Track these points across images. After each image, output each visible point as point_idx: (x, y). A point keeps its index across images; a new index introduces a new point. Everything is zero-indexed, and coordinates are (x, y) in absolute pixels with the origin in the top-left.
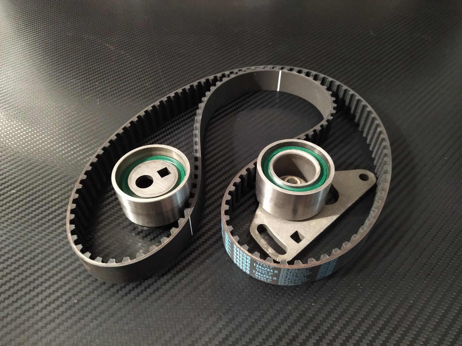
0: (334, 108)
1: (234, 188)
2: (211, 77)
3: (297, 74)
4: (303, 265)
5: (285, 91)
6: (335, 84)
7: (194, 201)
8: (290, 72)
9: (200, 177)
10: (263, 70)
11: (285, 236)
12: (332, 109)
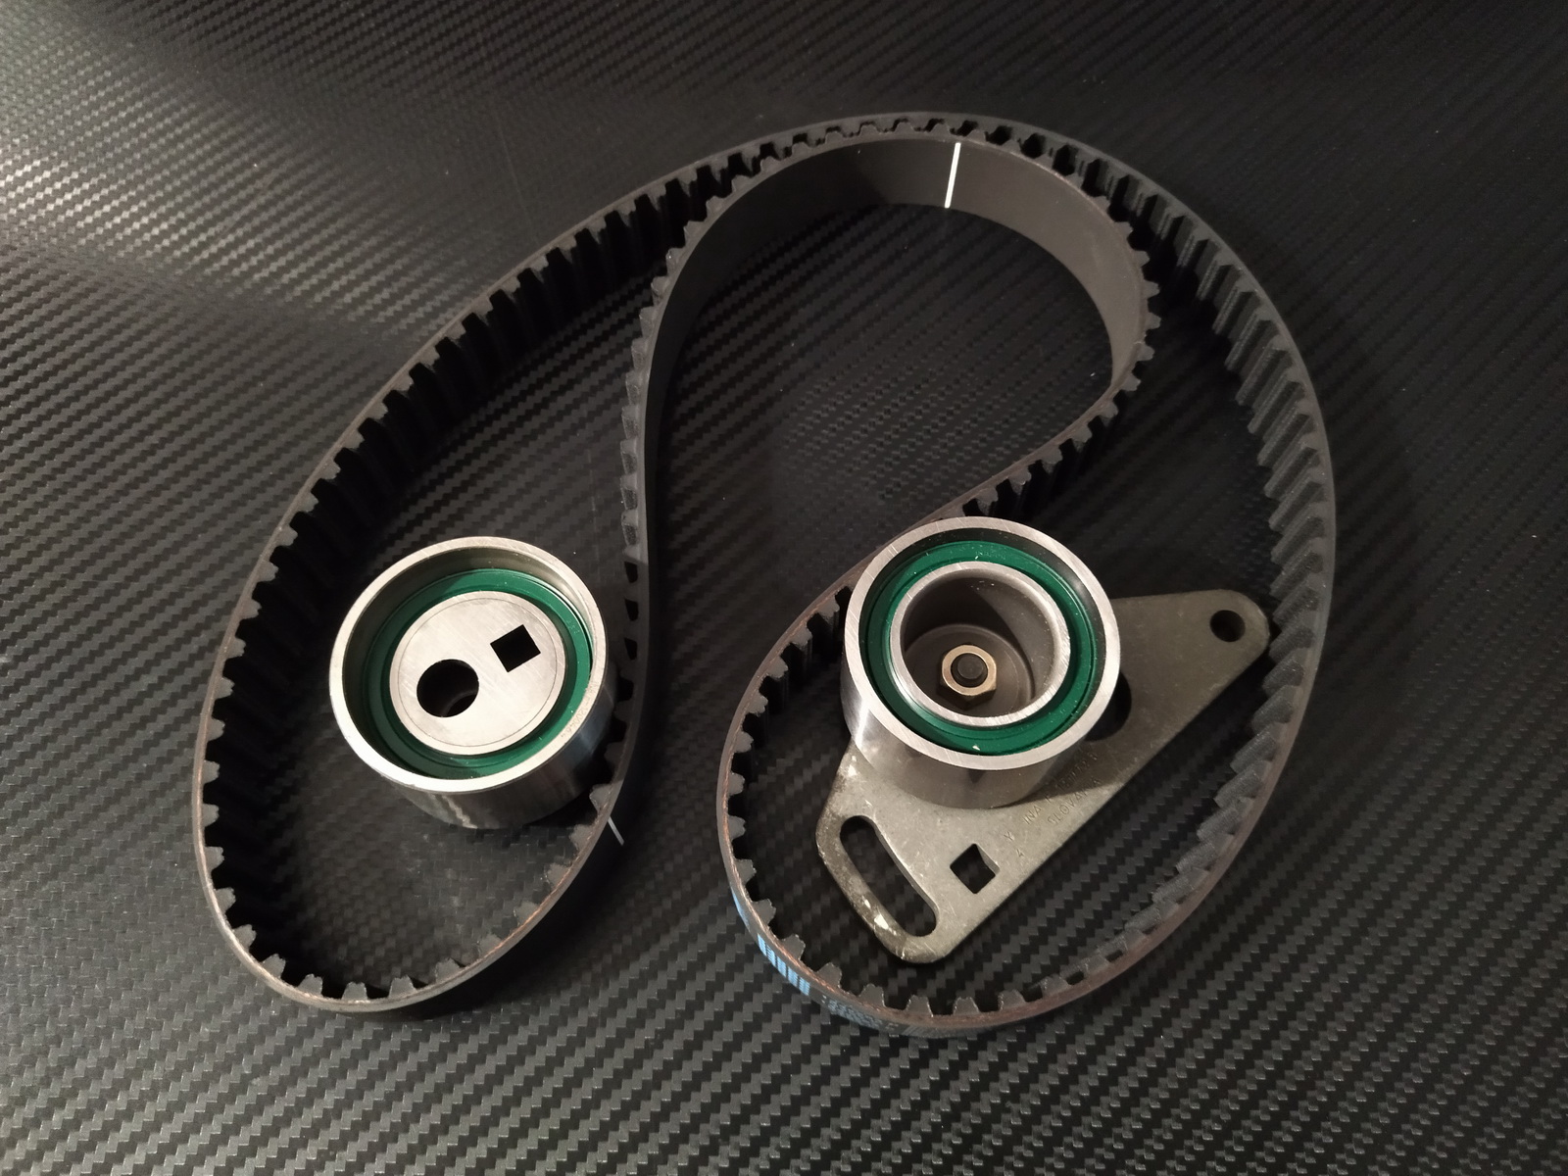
0: (1151, 337)
1: (764, 700)
2: (687, 174)
3: (1022, 157)
4: (983, 1016)
5: (973, 211)
6: (1167, 211)
7: (623, 755)
8: (994, 146)
9: (643, 652)
10: (890, 135)
11: (932, 863)
12: (1142, 342)
